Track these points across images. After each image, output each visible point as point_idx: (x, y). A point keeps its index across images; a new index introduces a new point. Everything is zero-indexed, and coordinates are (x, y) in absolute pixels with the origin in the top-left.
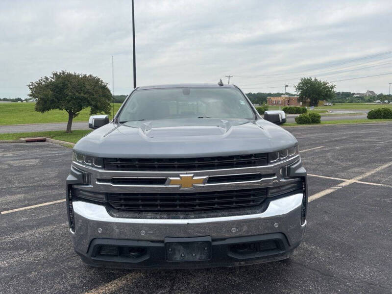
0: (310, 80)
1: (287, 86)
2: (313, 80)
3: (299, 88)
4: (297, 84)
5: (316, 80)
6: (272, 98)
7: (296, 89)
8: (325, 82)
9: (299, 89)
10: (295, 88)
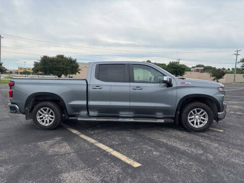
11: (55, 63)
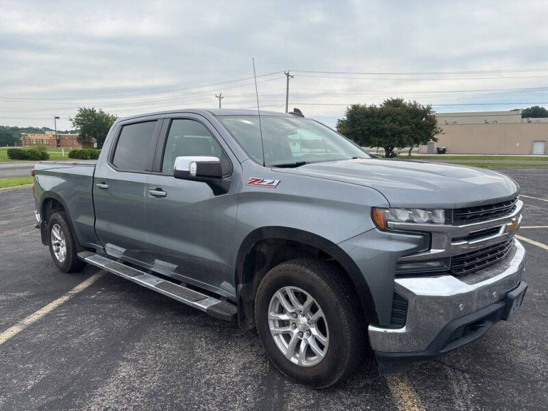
0: (92, 112)
1: (58, 118)
2: (97, 112)
3: (77, 122)
4: (73, 117)
5: (102, 112)
6: (29, 135)
7: (74, 123)
8: (114, 115)
9: (78, 124)
10: (71, 122)
11: (376, 120)
